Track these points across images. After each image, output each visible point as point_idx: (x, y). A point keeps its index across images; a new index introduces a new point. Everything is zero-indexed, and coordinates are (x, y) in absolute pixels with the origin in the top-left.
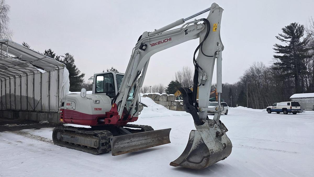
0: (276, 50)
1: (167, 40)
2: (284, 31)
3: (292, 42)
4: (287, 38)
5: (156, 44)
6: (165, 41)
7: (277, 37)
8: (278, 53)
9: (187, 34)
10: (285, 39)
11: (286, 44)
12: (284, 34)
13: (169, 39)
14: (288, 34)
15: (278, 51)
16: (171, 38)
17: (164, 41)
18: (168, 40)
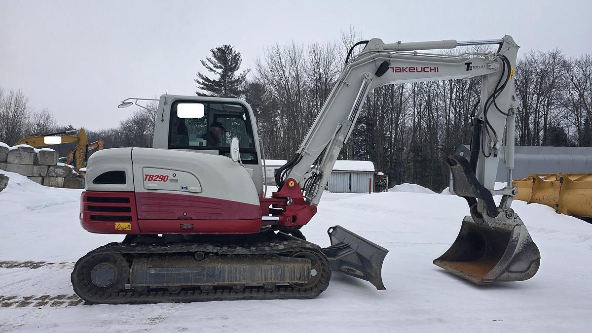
0: (199, 83)
1: (429, 70)
2: (214, 54)
3: (223, 76)
4: (217, 67)
5: (404, 70)
6: (426, 70)
7: (203, 63)
8: (202, 88)
9: (471, 70)
10: (214, 69)
11: (215, 76)
12: (213, 59)
13: (433, 68)
14: (219, 62)
15: (203, 86)
16: (438, 68)
17: (423, 70)
18: (431, 70)
